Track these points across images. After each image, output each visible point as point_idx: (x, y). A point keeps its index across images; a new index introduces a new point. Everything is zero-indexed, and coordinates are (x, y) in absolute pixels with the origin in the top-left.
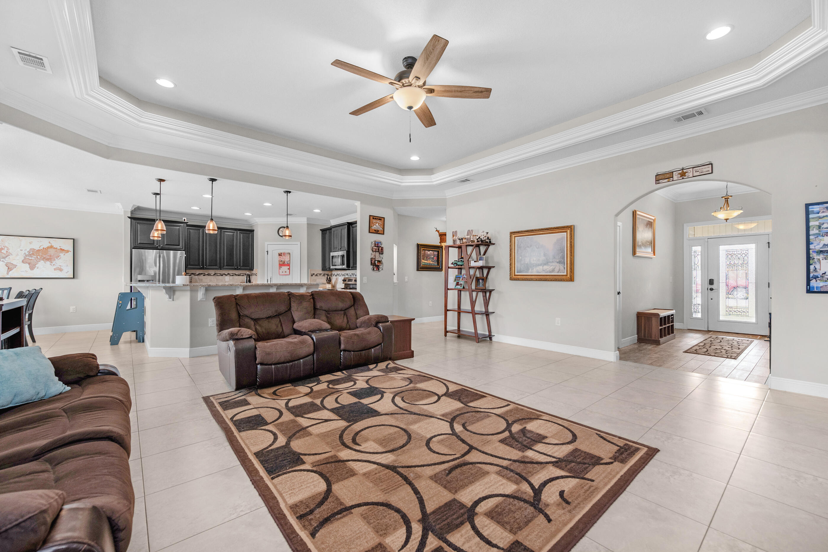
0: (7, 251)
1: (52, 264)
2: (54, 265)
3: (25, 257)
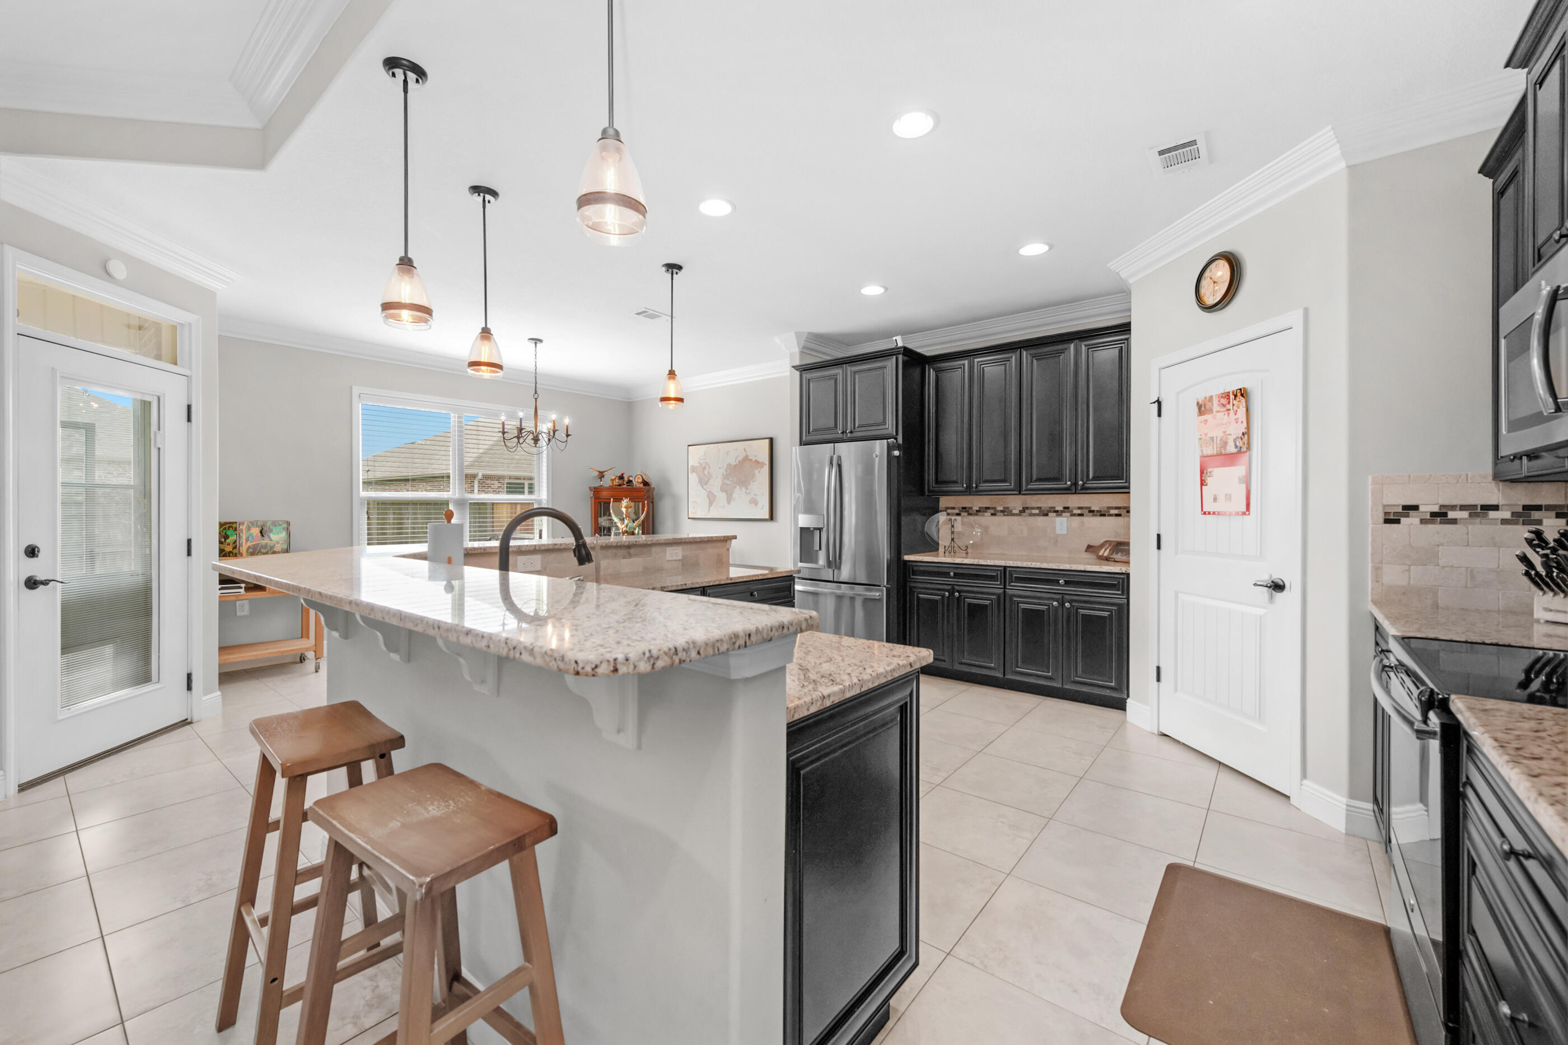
0: (708, 472)
1: (748, 492)
2: (749, 493)
3: (723, 481)
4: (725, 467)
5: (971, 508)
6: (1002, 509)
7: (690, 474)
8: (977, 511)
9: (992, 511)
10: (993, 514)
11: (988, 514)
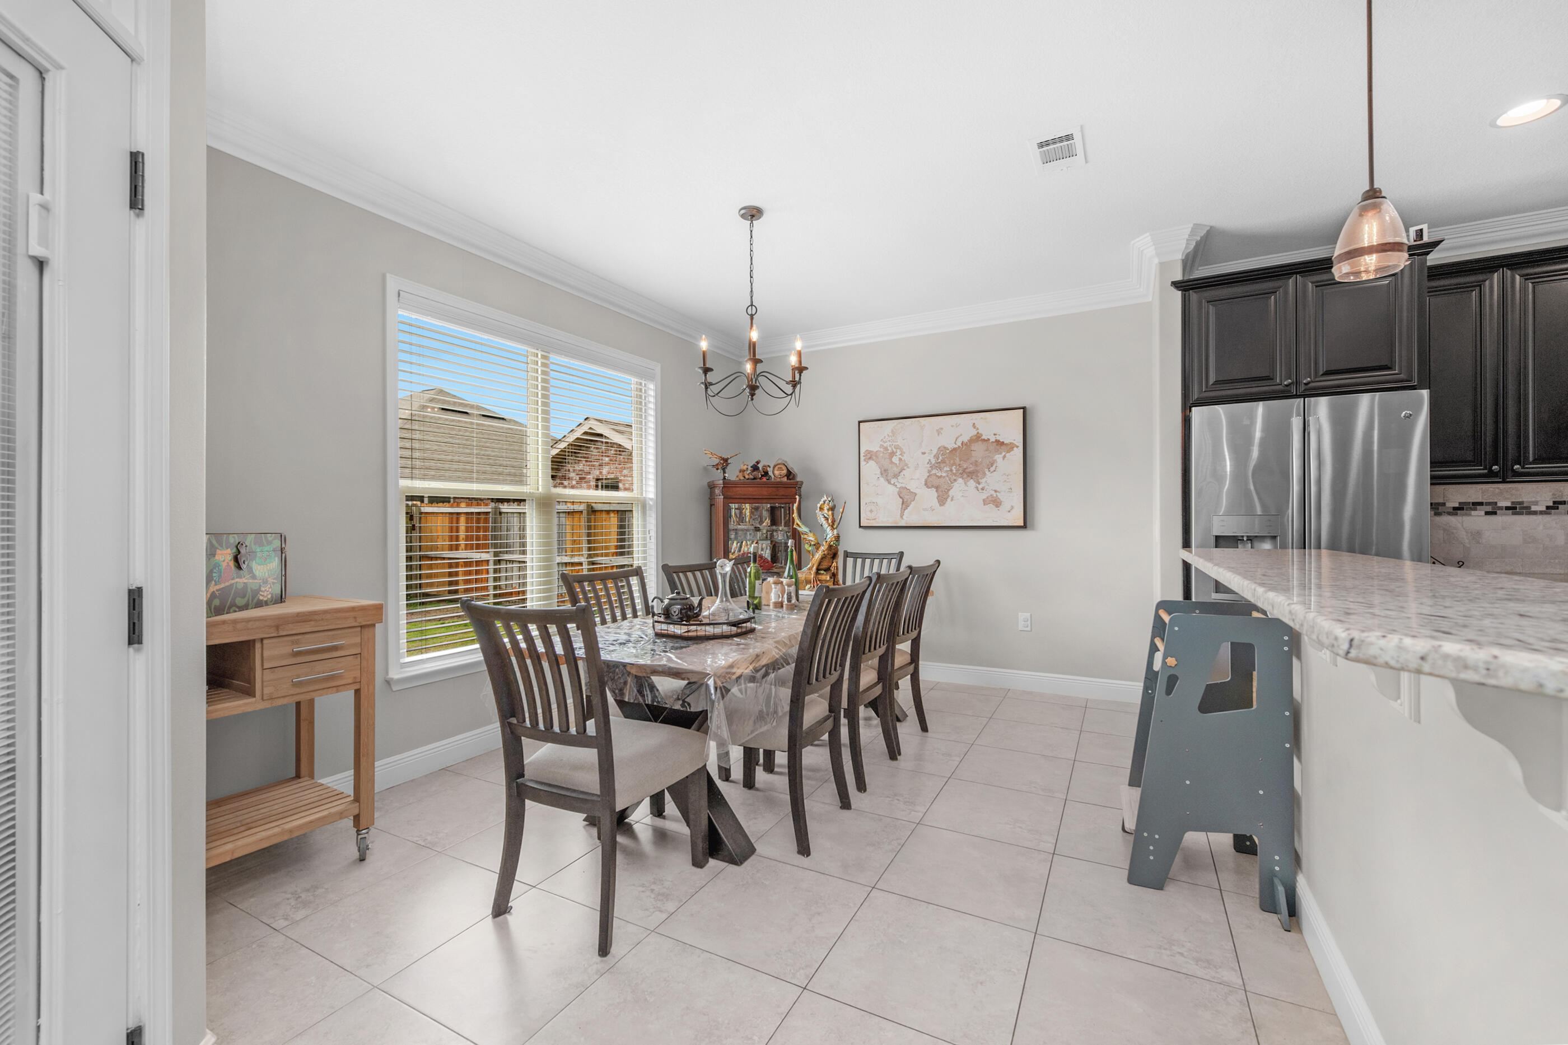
0: (900, 459)
1: (980, 487)
2: (983, 489)
3: (929, 472)
4: (935, 451)
5: (1444, 504)
6: (1509, 504)
7: (863, 463)
8: (1455, 509)
9: (1489, 509)
10: (1487, 513)
11: (1480, 512)
